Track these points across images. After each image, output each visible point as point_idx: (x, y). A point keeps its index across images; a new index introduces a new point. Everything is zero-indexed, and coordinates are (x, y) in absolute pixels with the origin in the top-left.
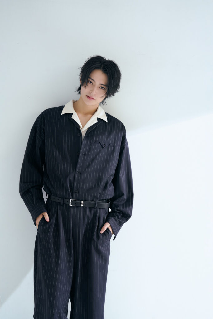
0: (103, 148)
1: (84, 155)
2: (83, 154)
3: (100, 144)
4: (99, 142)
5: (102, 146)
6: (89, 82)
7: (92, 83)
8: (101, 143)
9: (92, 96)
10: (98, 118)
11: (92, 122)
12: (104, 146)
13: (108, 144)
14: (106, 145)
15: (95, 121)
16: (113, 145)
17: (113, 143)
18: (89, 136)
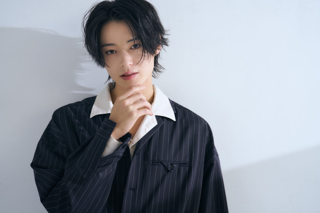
0: (168, 171)
1: (134, 190)
2: (131, 189)
3: (163, 165)
4: (161, 163)
5: (166, 168)
6: (109, 53)
7: (115, 52)
8: (165, 164)
9: (128, 70)
10: (156, 115)
11: (147, 125)
12: (171, 168)
13: (179, 164)
14: (174, 166)
15: (153, 122)
16: (188, 163)
17: (188, 160)
18: (140, 154)
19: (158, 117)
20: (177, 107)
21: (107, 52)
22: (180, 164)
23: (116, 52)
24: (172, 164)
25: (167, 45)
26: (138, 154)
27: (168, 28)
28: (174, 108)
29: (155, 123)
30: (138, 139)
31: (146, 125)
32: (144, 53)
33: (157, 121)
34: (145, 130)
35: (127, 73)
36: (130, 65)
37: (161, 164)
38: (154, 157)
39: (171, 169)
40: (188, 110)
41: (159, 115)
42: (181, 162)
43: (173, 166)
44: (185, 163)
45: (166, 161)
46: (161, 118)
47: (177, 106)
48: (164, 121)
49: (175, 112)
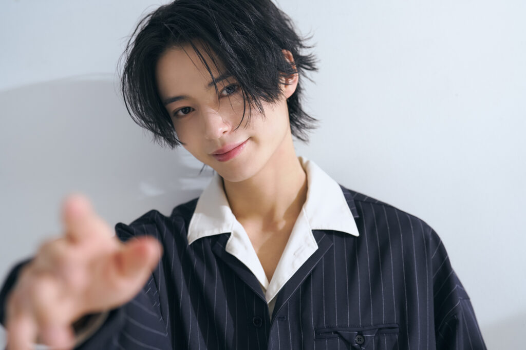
3: (341, 337)
4: (336, 332)
5: (348, 343)
6: (181, 113)
8: (345, 333)
9: (223, 144)
10: (314, 228)
11: (296, 254)
12: (360, 342)
13: (377, 330)
14: (364, 336)
15: (309, 245)
16: (397, 326)
17: (396, 319)
18: (287, 317)
19: (318, 234)
20: (360, 203)
21: (176, 113)
22: (380, 329)
23: (194, 110)
24: (360, 333)
25: (314, 69)
26: (284, 318)
27: (310, 33)
28: (355, 208)
29: (312, 247)
30: (278, 285)
31: (294, 254)
32: (247, 102)
33: (317, 242)
34: (293, 264)
35: (222, 150)
36: (224, 132)
37: (336, 335)
38: (318, 320)
39: (361, 345)
40: (386, 205)
41: (320, 228)
42: (381, 326)
43: (364, 338)
44: (389, 326)
45: (347, 327)
46: (325, 234)
47: (362, 201)
48: (332, 240)
49: (358, 216)
